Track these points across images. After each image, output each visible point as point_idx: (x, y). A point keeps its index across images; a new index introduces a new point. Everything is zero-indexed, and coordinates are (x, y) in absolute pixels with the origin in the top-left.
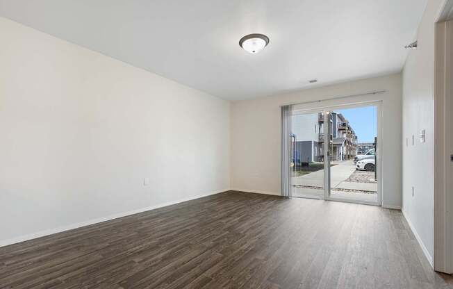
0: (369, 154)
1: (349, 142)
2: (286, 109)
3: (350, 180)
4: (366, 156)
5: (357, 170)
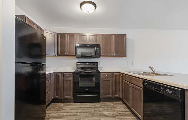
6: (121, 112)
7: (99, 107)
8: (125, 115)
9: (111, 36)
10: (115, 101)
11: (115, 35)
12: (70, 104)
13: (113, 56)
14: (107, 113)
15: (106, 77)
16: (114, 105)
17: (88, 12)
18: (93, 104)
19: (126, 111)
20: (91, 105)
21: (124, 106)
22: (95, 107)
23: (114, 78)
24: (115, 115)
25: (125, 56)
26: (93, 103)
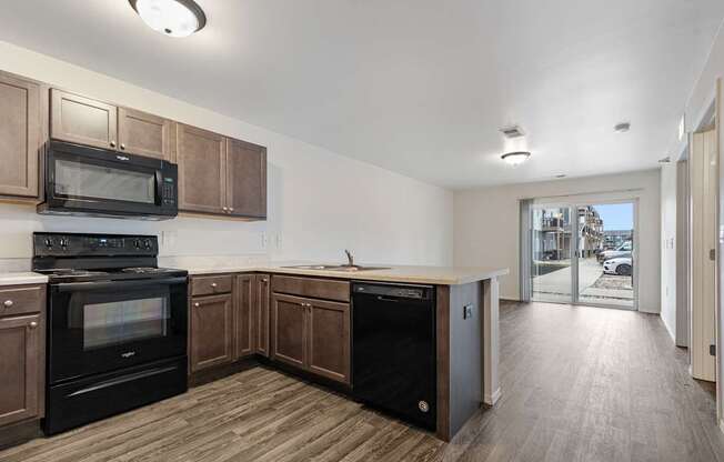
0: (622, 249)
1: (589, 230)
2: (525, 203)
3: (596, 285)
4: (617, 252)
5: (605, 273)
6: (278, 393)
7: (196, 406)
8: (293, 394)
9: (219, 141)
10: (240, 371)
11: (234, 141)
12: (28, 451)
13: (226, 214)
14: (240, 409)
15: (211, 292)
16: (244, 381)
17: (168, 31)
18: (163, 408)
19: (288, 386)
20: (157, 413)
21: (274, 375)
22: (180, 412)
23: (238, 293)
24: (267, 407)
25: (264, 218)
26: (156, 404)
